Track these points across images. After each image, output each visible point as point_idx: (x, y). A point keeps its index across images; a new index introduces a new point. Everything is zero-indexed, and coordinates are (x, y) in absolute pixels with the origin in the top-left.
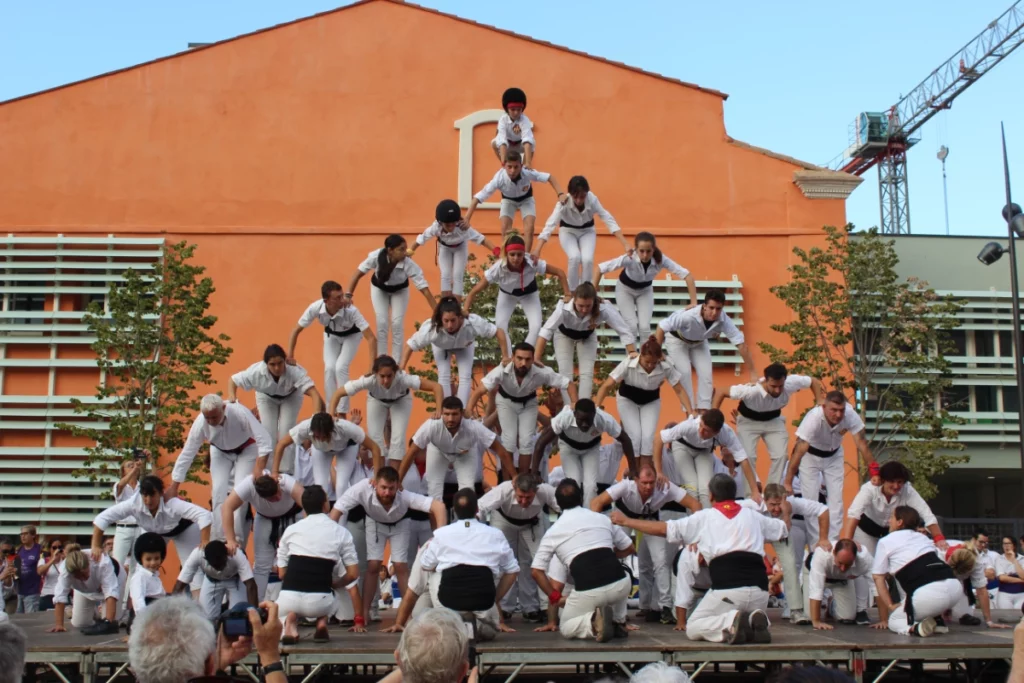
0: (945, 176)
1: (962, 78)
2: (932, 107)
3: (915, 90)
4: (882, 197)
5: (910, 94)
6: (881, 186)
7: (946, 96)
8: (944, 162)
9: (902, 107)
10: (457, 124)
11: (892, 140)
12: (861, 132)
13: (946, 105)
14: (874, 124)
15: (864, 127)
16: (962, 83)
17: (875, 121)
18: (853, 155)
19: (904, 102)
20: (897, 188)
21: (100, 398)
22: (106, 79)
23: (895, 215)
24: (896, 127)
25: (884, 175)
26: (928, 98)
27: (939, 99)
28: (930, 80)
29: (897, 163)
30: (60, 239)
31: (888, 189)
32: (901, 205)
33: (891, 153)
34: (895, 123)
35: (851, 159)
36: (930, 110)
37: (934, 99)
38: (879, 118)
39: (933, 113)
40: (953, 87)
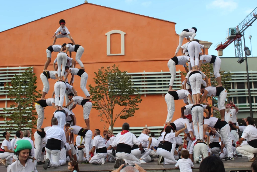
0: (251, 43)
1: (254, 17)
2: (247, 25)
3: (243, 21)
4: (235, 49)
5: (241, 22)
6: (235, 46)
7: (250, 22)
8: (250, 39)
9: (239, 26)
10: (106, 34)
11: (237, 34)
12: (229, 33)
13: (250, 25)
14: (232, 31)
15: (230, 32)
16: (254, 19)
17: (233, 30)
18: (227, 39)
19: (240, 24)
20: (239, 47)
21: (11, 108)
22: (18, 27)
23: (239, 54)
24: (238, 31)
25: (236, 44)
26: (246, 23)
27: (249, 23)
28: (246, 19)
29: (239, 40)
30: (8, 68)
31: (237, 47)
32: (241, 51)
33: (237, 38)
34: (238, 30)
35: (227, 40)
36: (247, 26)
37: (247, 23)
38: (234, 29)
39: (247, 27)
40: (252, 20)
